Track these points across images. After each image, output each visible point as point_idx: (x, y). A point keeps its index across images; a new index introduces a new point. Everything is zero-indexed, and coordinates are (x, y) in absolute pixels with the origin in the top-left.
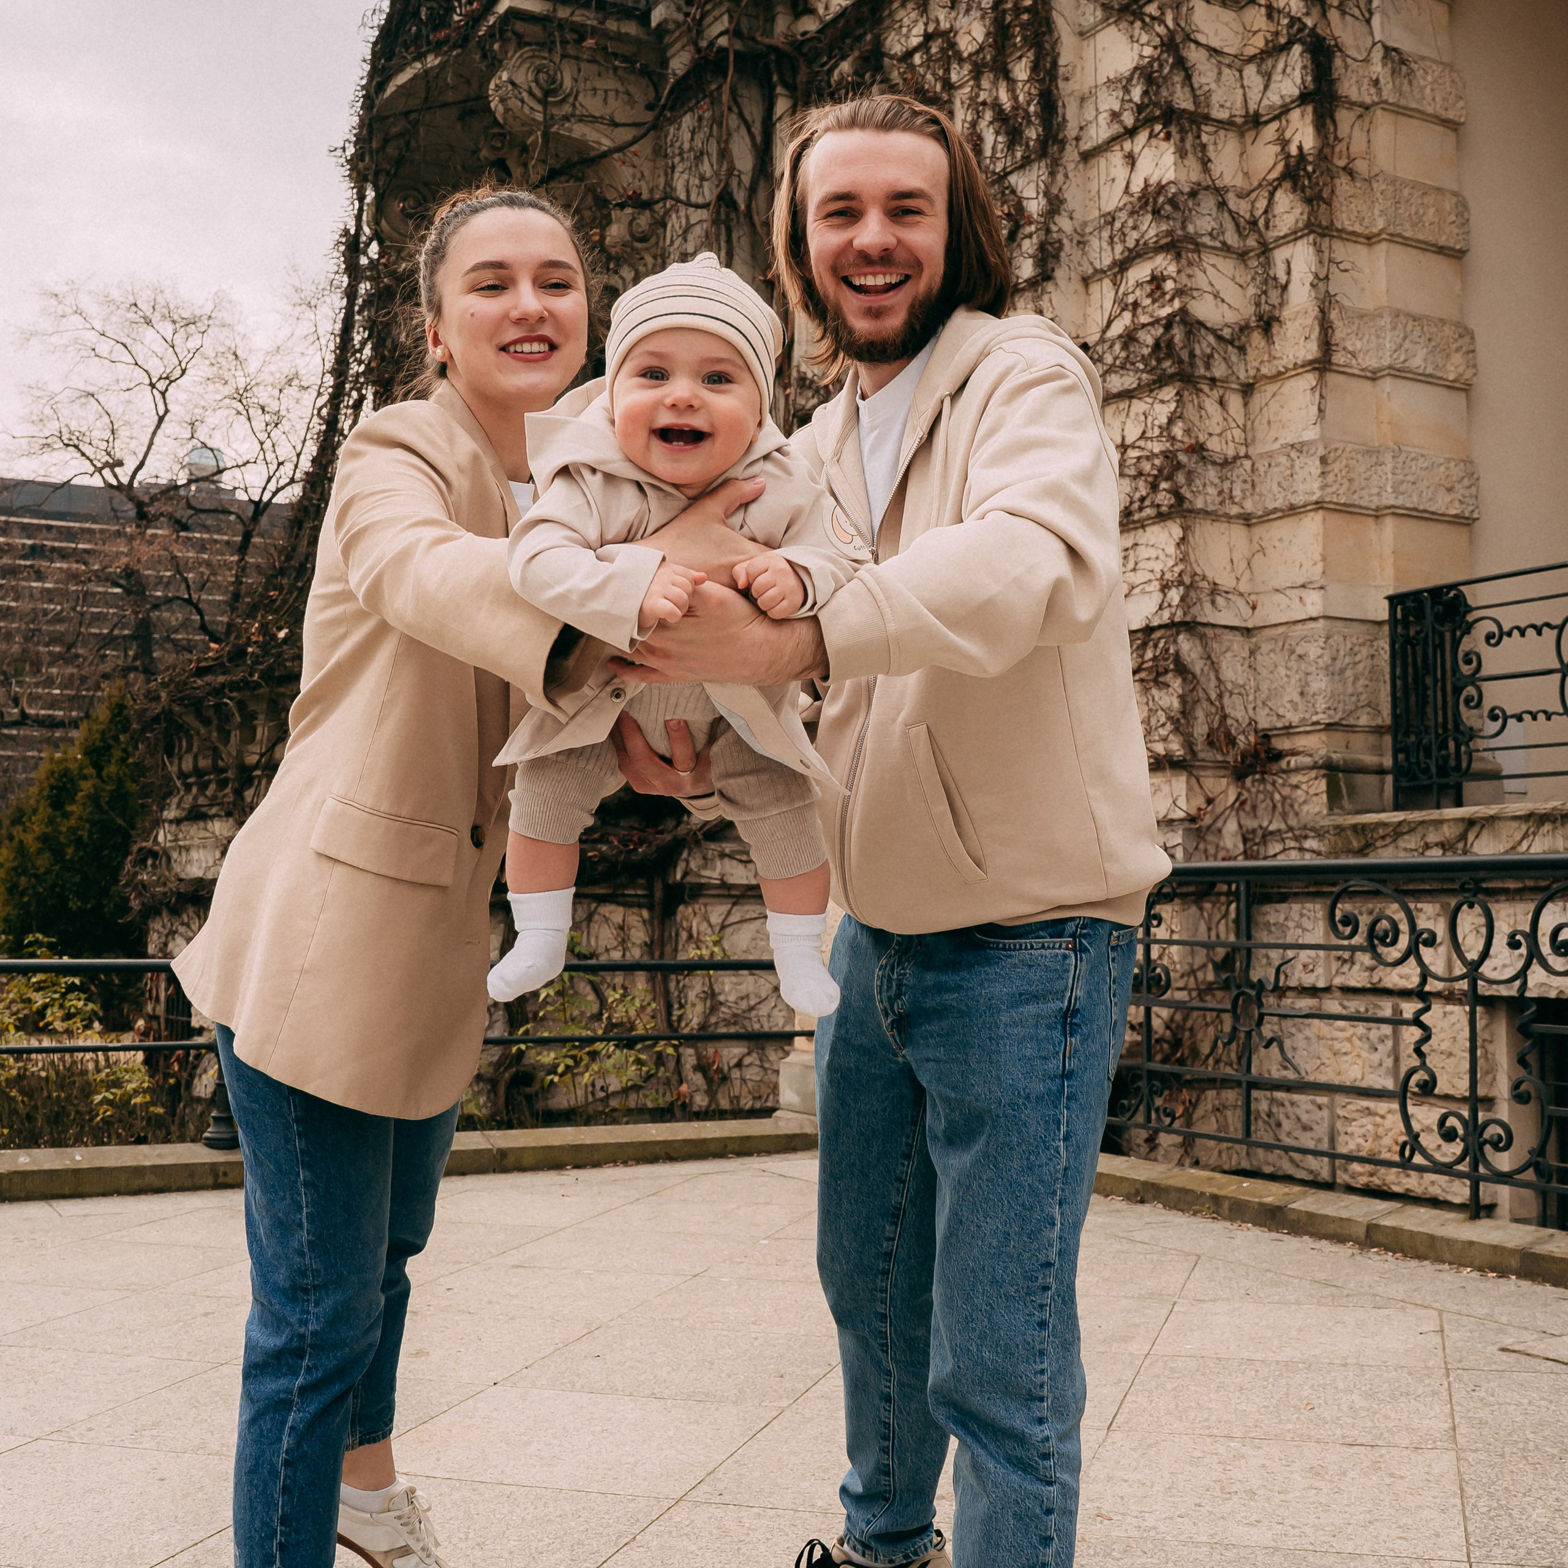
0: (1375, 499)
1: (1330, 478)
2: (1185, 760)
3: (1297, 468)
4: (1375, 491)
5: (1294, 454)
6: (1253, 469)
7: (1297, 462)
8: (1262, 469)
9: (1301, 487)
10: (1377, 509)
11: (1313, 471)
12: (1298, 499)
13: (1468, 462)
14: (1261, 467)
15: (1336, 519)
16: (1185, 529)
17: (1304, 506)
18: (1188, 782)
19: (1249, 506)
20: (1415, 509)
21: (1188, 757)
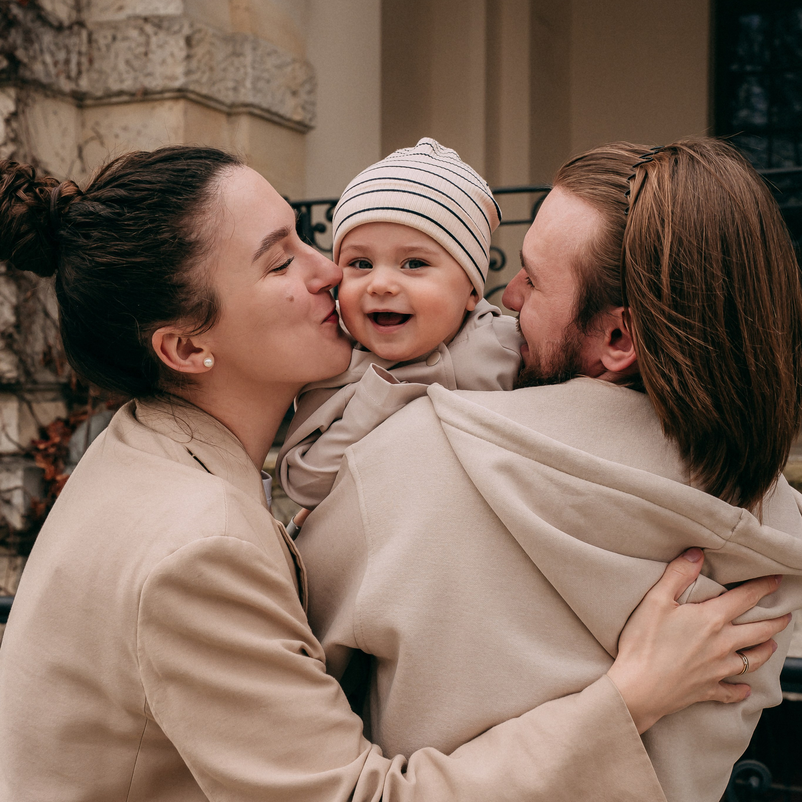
0: (231, 93)
1: (194, 64)
2: (18, 382)
3: (153, 46)
4: (231, 84)
5: (149, 28)
6: (90, 40)
7: (154, 40)
8: (102, 42)
9: (159, 70)
10: (233, 105)
11: (176, 51)
12: (155, 83)
13: (307, 64)
14: (102, 39)
15: (196, 112)
16: (18, 101)
17: (162, 92)
18: (20, 410)
19: (84, 84)
20: (268, 111)
21: (22, 379)
